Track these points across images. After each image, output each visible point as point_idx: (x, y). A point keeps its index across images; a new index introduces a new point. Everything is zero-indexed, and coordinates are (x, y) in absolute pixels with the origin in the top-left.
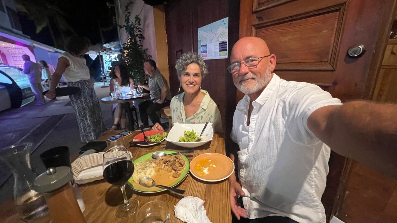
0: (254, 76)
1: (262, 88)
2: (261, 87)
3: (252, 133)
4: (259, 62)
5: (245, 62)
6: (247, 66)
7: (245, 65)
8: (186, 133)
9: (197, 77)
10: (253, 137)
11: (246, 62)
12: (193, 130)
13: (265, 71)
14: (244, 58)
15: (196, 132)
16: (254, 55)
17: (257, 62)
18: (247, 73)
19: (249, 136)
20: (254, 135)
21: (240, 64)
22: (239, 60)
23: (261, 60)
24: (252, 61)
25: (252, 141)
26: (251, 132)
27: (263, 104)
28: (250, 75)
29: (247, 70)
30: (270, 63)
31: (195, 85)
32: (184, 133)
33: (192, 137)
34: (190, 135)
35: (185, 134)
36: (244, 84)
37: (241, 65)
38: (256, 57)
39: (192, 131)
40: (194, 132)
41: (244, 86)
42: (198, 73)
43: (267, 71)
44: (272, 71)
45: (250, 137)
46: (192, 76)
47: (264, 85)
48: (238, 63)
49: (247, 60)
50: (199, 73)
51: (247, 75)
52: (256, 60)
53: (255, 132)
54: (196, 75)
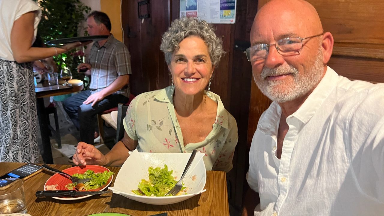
0: (293, 70)
1: (306, 92)
2: (304, 91)
3: (286, 174)
4: (303, 46)
5: (277, 45)
6: (280, 50)
7: (278, 49)
8: (152, 172)
9: (202, 62)
10: (285, 181)
11: (279, 44)
12: (166, 166)
13: (314, 63)
14: (276, 36)
15: (172, 171)
16: (296, 33)
17: (300, 45)
18: (280, 64)
19: (279, 180)
20: (288, 179)
21: (269, 46)
22: (266, 39)
23: (306, 42)
24: (291, 42)
25: (285, 191)
26: (282, 173)
27: (307, 121)
28: (285, 68)
29: (281, 59)
30: (322, 48)
31: (198, 79)
32: (148, 172)
33: (165, 181)
34: (160, 177)
35: (150, 175)
36: (272, 83)
37: (270, 48)
38: (297, 36)
39: (164, 168)
40: (169, 170)
41: (274, 87)
42: (202, 56)
43: (317, 63)
44: (326, 62)
45: (281, 183)
46: (190, 61)
47: (309, 88)
48: (265, 45)
49: (281, 41)
50: (205, 56)
51: (280, 67)
52: (298, 42)
53: (291, 174)
54: (198, 59)
